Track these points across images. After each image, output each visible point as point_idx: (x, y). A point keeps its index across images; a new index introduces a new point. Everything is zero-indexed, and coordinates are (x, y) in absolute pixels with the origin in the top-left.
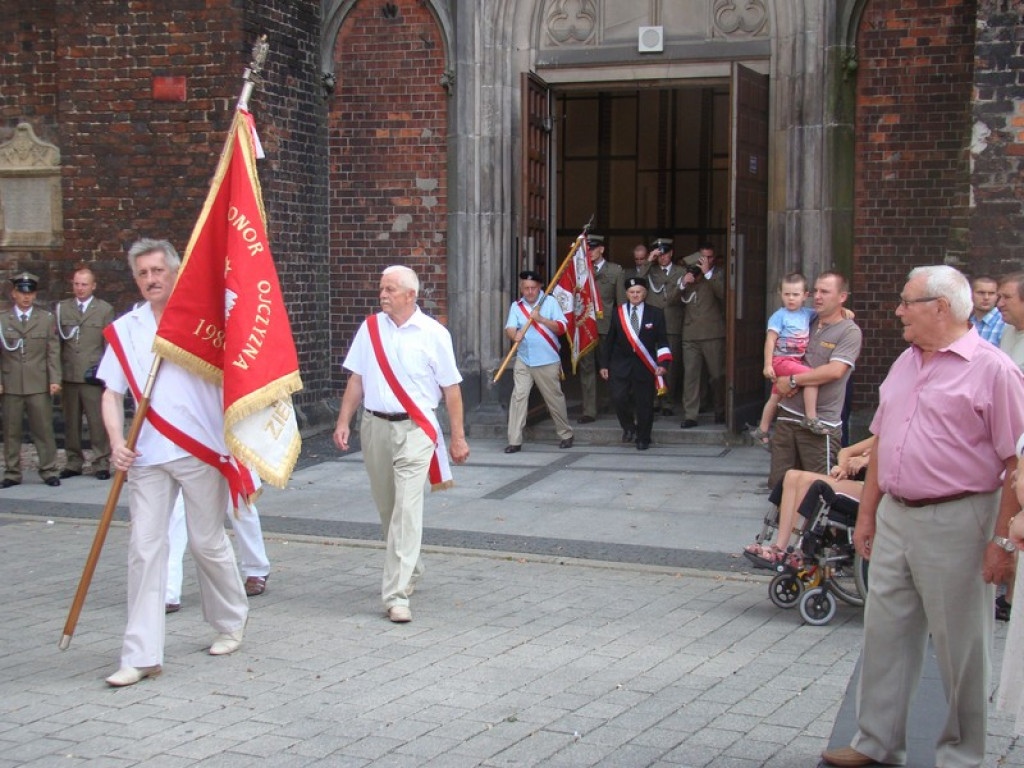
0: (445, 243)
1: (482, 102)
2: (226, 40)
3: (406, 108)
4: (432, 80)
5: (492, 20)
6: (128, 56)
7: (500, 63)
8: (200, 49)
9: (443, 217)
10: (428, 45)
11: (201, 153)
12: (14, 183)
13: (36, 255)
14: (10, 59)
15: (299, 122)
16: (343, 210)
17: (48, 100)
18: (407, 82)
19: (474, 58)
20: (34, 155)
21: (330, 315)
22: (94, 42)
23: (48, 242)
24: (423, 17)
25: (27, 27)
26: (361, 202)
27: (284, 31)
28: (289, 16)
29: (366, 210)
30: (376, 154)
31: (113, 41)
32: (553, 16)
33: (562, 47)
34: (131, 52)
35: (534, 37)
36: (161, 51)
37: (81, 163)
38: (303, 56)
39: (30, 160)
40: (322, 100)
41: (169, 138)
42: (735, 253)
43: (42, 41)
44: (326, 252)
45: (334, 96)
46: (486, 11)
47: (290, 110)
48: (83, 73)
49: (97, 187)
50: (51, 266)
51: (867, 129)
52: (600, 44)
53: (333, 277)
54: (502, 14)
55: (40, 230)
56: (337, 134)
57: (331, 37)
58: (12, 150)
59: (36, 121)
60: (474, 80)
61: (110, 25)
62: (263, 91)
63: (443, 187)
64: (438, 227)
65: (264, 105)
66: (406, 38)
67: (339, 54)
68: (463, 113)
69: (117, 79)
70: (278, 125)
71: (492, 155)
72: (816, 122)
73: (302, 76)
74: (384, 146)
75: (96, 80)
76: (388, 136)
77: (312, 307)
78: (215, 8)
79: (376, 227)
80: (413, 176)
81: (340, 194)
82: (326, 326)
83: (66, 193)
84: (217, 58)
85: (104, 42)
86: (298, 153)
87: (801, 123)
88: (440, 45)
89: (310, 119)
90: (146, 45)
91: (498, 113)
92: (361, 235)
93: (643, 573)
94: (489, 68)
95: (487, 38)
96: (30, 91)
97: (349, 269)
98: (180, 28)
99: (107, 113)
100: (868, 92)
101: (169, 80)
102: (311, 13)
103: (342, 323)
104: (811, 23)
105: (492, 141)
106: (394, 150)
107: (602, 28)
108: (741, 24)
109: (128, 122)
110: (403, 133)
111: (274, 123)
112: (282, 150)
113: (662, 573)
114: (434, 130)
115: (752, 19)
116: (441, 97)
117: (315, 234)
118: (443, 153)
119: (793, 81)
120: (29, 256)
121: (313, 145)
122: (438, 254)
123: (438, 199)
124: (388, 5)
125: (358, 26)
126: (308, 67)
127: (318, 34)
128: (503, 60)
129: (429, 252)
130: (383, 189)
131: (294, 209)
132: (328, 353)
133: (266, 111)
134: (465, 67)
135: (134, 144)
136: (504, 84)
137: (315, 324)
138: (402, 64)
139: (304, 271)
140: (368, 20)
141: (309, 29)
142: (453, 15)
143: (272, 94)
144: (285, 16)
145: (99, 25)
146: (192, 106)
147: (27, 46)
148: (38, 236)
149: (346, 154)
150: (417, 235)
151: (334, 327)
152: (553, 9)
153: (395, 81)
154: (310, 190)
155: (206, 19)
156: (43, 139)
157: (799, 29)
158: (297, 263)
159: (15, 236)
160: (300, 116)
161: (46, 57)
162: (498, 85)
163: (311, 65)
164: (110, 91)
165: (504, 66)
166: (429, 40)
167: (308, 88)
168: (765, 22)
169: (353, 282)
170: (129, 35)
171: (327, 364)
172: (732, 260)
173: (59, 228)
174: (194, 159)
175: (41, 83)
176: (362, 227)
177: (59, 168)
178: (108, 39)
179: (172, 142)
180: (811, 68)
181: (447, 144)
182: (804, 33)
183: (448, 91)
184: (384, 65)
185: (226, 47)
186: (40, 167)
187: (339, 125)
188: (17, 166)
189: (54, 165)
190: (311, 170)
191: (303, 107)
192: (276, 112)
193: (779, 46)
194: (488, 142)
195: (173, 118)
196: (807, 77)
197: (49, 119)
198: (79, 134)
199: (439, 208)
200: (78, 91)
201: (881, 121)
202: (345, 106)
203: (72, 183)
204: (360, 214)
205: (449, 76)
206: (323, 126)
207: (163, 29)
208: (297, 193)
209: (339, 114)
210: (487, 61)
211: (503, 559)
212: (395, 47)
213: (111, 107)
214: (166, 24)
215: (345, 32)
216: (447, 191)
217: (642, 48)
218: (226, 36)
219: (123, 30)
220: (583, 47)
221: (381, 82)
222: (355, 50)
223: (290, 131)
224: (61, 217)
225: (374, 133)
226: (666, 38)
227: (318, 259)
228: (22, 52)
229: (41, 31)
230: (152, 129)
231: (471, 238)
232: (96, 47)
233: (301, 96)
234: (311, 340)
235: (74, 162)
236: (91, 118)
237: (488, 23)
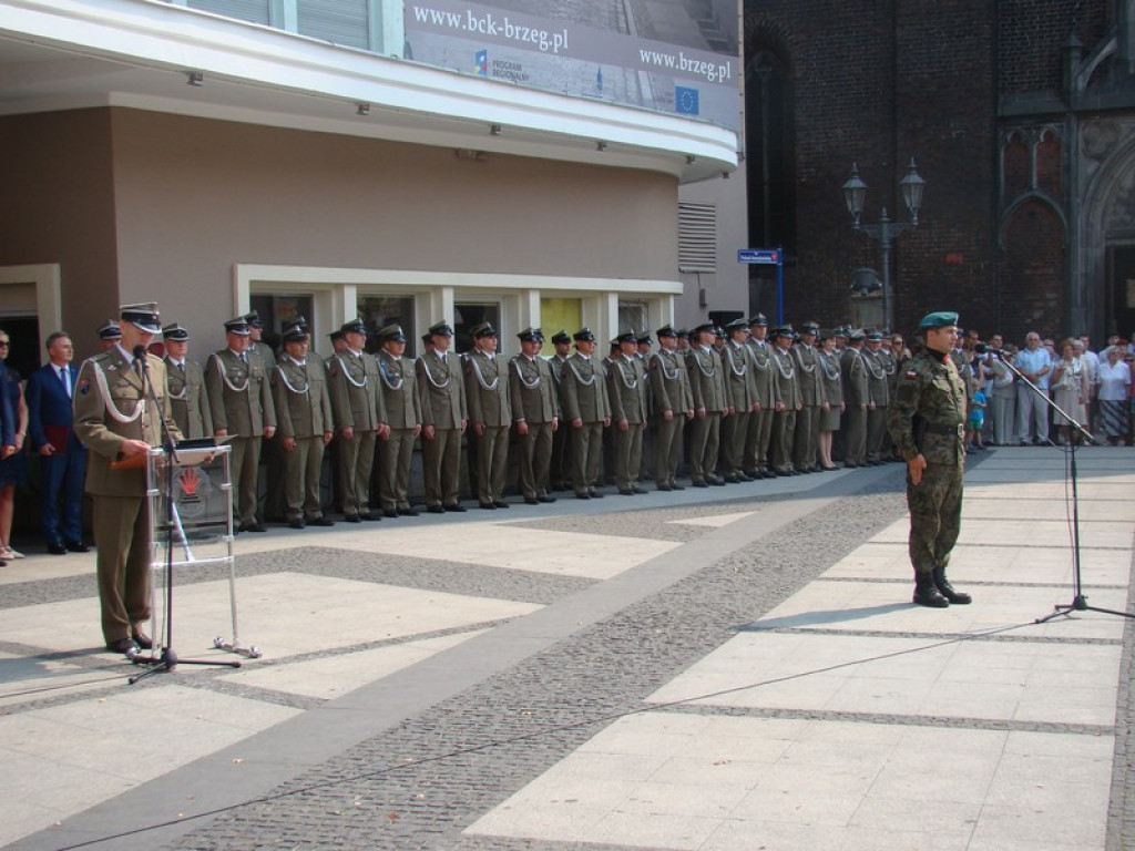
1: (1082, 256)
2: (982, 237)
3: (1040, 260)
4: (1055, 247)
5: (1086, 218)
6: (933, 245)
7: (1089, 237)
8: (969, 241)
10: (1053, 230)
11: (969, 287)
12: (866, 303)
16: (1007, 309)
18: (1041, 247)
19: (1078, 236)
22: (915, 238)
24: (1049, 216)
26: (1016, 305)
29: (1019, 309)
30: (1025, 282)
32: (1112, 214)
33: (1118, 228)
34: (934, 242)
35: (1103, 225)
36: (949, 242)
41: (954, 280)
46: (1084, 215)
48: (909, 253)
49: (915, 303)
54: (1090, 215)
56: (1004, 273)
57: (1002, 227)
61: (924, 231)
63: (1062, 297)
64: (1059, 316)
66: (1040, 226)
67: (1005, 234)
68: (1073, 262)
69: (927, 255)
71: (1086, 281)
74: (1029, 278)
75: (916, 256)
76: (1031, 273)
78: (978, 223)
79: (1026, 317)
80: (1044, 292)
81: (1005, 301)
84: (978, 245)
85: (920, 239)
88: (1061, 230)
90: (942, 239)
91: (1089, 261)
92: (1017, 321)
94: (1084, 240)
95: (1084, 226)
98: (959, 232)
99: (921, 270)
101: (954, 255)
105: (1086, 275)
106: (1034, 279)
109: (932, 274)
110: (1039, 272)
114: (1055, 270)
116: (1060, 255)
118: (1062, 281)
123: (1059, 303)
124: (1031, 211)
125: (1015, 221)
129: (1052, 328)
130: (1028, 298)
134: (1074, 240)
135: (935, 284)
136: (1092, 247)
138: (1039, 239)
140: (1021, 218)
142: (1068, 216)
145: (919, 231)
146: (965, 266)
149: (1009, 282)
150: (1047, 320)
152: (1113, 211)
153: (1035, 247)
155: (973, 228)
162: (1089, 248)
164: (923, 260)
165: (1092, 239)
166: (1054, 227)
170: (933, 235)
174: (966, 290)
177: (893, 295)
178: (923, 237)
181: (1064, 277)
183: (1065, 252)
184: (1029, 239)
185: (983, 240)
187: (1005, 268)
195: (955, 271)
198: (905, 280)
199: (1059, 307)
200: (907, 261)
202: (1008, 259)
203: (903, 301)
204: (1016, 310)
205: (1066, 245)
210: (1084, 237)
212: (1035, 230)
213: (924, 267)
214: (952, 230)
215: (1009, 224)
219: (930, 233)
220: (1128, 228)
221: (1027, 247)
222: (1014, 233)
225: (1023, 272)
230: (944, 276)
232: (916, 241)
235: (903, 292)
236: (913, 272)
237: (1084, 220)
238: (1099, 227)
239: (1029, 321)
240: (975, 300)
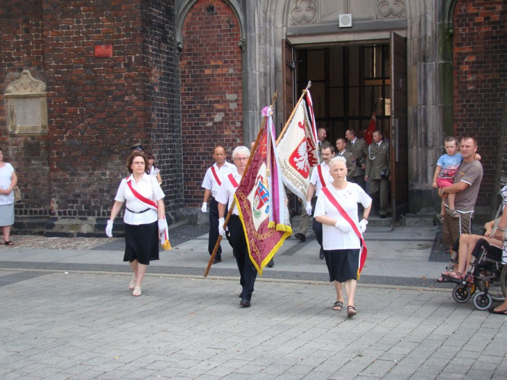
0: (242, 127)
1: (260, 54)
2: (133, 26)
3: (220, 58)
4: (233, 44)
5: (264, 13)
6: (81, 35)
7: (268, 34)
8: (119, 30)
9: (240, 114)
10: (231, 26)
11: (120, 84)
12: (21, 101)
13: (33, 138)
14: (18, 38)
15: (167, 67)
16: (188, 111)
17: (38, 58)
18: (220, 45)
19: (255, 32)
20: (31, 87)
21: (183, 165)
22: (63, 28)
23: (39, 131)
24: (227, 12)
25: (27, 21)
26: (197, 107)
27: (159, 20)
28: (161, 12)
29: (200, 111)
30: (205, 82)
31: (73, 27)
32: (293, 10)
33: (299, 26)
34: (83, 33)
35: (285, 21)
36: (98, 32)
37: (57, 90)
38: (168, 33)
39: (29, 89)
40: (177, 55)
41: (104, 76)
42: (394, 128)
43: (34, 28)
44: (180, 133)
45: (182, 53)
46: (261, 8)
47: (163, 60)
48: (58, 44)
49: (66, 102)
50: (41, 143)
51: (459, 64)
52: (318, 23)
53: (184, 146)
54: (269, 9)
55: (36, 125)
56: (184, 72)
57: (181, 23)
58: (20, 84)
59: (32, 69)
60: (255, 43)
61: (71, 19)
62: (151, 51)
63: (240, 98)
64: (238, 119)
65: (151, 58)
66: (219, 22)
67: (185, 31)
68: (250, 61)
69: (75, 47)
70: (157, 69)
71: (266, 81)
72: (432, 61)
73: (167, 43)
74: (209, 78)
75: (64, 47)
76: (211, 73)
77: (175, 161)
78: (127, 10)
79: (206, 120)
80: (224, 93)
81: (186, 103)
82: (181, 171)
83: (49, 106)
84: (128, 35)
85: (69, 28)
86: (167, 83)
87: (425, 61)
88: (237, 26)
89: (172, 65)
90: (91, 29)
91: (268, 60)
92: (198, 124)
93: (379, 288)
94: (263, 37)
95: (262, 22)
96: (28, 54)
97: (192, 141)
98: (108, 20)
99: (71, 64)
100: (459, 45)
101: (103, 47)
102: (171, 11)
103: (189, 169)
104: (429, 11)
105: (265, 74)
106: (214, 80)
107: (319, 15)
108: (391, 12)
109: (82, 69)
110: (219, 71)
111: (156, 68)
112: (159, 81)
113: (389, 288)
114: (234, 70)
115: (397, 9)
116: (238, 52)
117: (175, 124)
118: (240, 81)
119: (420, 40)
120: (29, 139)
121: (173, 78)
122: (239, 132)
123: (238, 104)
124: (210, 6)
125: (194, 17)
126: (170, 39)
127: (174, 21)
128: (270, 33)
129: (233, 131)
130: (209, 100)
131: (166, 111)
132: (182, 184)
133: (152, 61)
134: (251, 37)
135: (85, 80)
136: (270, 45)
137: (176, 170)
138: (218, 36)
139: (170, 142)
140: (199, 14)
141: (170, 19)
142: (244, 10)
143: (154, 52)
144: (159, 13)
145: (66, 19)
146: (115, 60)
147: (27, 31)
148: (34, 128)
149: (189, 82)
150: (227, 123)
151: (184, 171)
152: (294, 6)
153: (214, 45)
154: (172, 101)
155: (122, 16)
156: (36, 78)
157: (423, 14)
158: (167, 139)
159: (21, 129)
160: (167, 64)
161: (37, 36)
162: (268, 46)
163: (171, 37)
164: (72, 53)
165: (270, 35)
166: (232, 24)
167: (171, 49)
168: (404, 10)
169: (194, 148)
170: (82, 24)
171: (182, 190)
172: (393, 132)
173: (46, 123)
174: (117, 87)
175: (35, 50)
176: (198, 120)
177: (45, 93)
178: (71, 26)
179: (105, 78)
180: (429, 34)
181: (242, 77)
182: (425, 17)
183: (242, 49)
184: (208, 37)
185: (133, 29)
186: (34, 93)
187: (185, 68)
188: (22, 92)
189: (42, 91)
190: (172, 91)
191: (169, 59)
192: (157, 62)
193: (412, 23)
194: (263, 75)
195: (105, 66)
196: (428, 38)
197: (39, 68)
198: (56, 75)
199: (238, 109)
200: (55, 53)
201: (466, 60)
202: (188, 58)
203: (53, 100)
204: (197, 113)
205: (243, 42)
206: (177, 69)
207: (99, 21)
208: (166, 103)
209: (186, 62)
210: (262, 33)
211: (306, 284)
212: (214, 27)
213: (73, 61)
214: (101, 18)
215: (187, 20)
216: (243, 100)
217: (341, 25)
218: (133, 24)
219: (78, 22)
220: (310, 25)
221: (207, 45)
222: (193, 29)
223: (163, 71)
224: (46, 118)
225: (203, 71)
226: (353, 20)
227: (177, 137)
228: (24, 34)
229: (34, 23)
230: (94, 72)
231: (256, 124)
232: (64, 31)
233: (167, 53)
234: (175, 178)
235: (54, 89)
236: (63, 67)
237: (262, 14)
238: (280, 25)
239: (210, 124)
240: (127, 98)
